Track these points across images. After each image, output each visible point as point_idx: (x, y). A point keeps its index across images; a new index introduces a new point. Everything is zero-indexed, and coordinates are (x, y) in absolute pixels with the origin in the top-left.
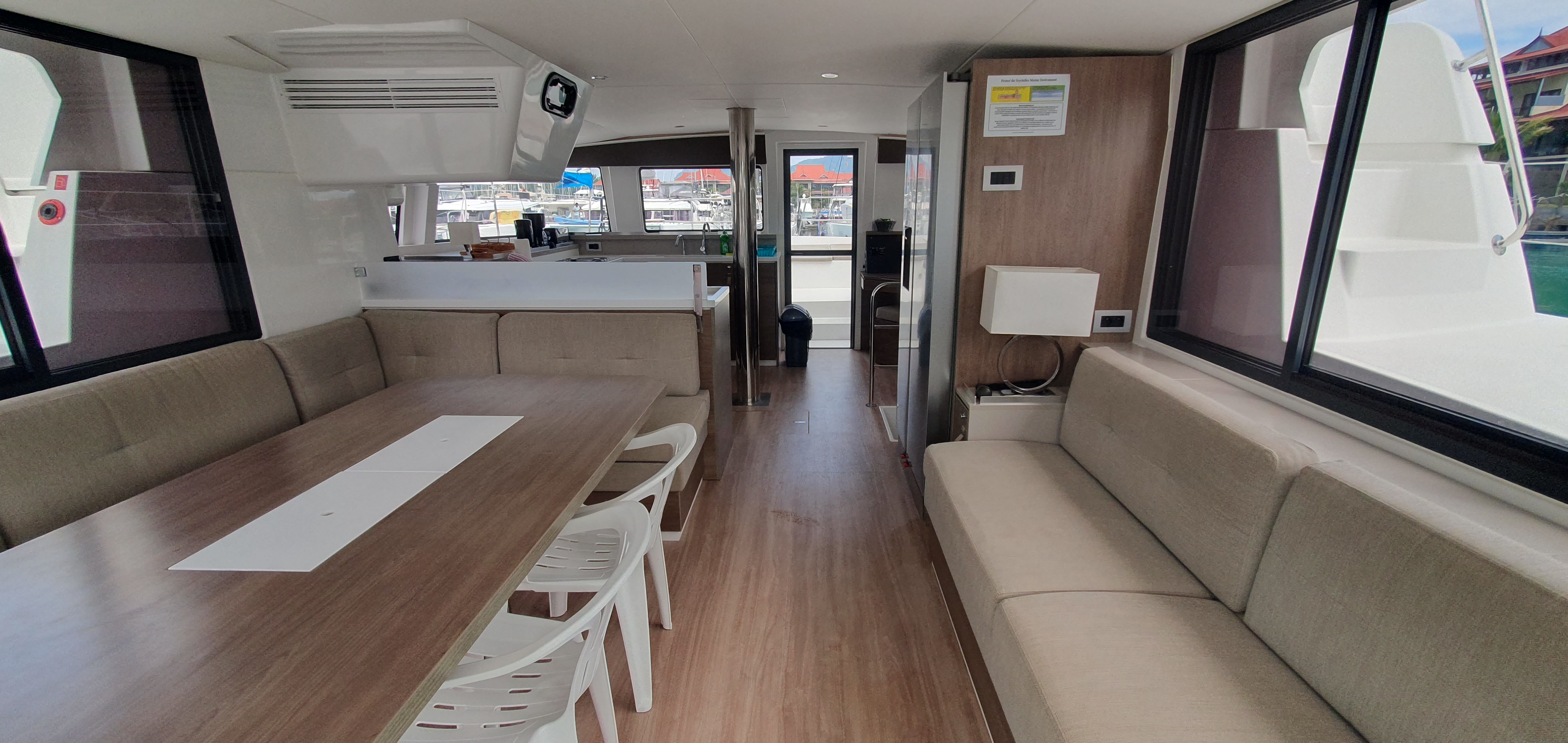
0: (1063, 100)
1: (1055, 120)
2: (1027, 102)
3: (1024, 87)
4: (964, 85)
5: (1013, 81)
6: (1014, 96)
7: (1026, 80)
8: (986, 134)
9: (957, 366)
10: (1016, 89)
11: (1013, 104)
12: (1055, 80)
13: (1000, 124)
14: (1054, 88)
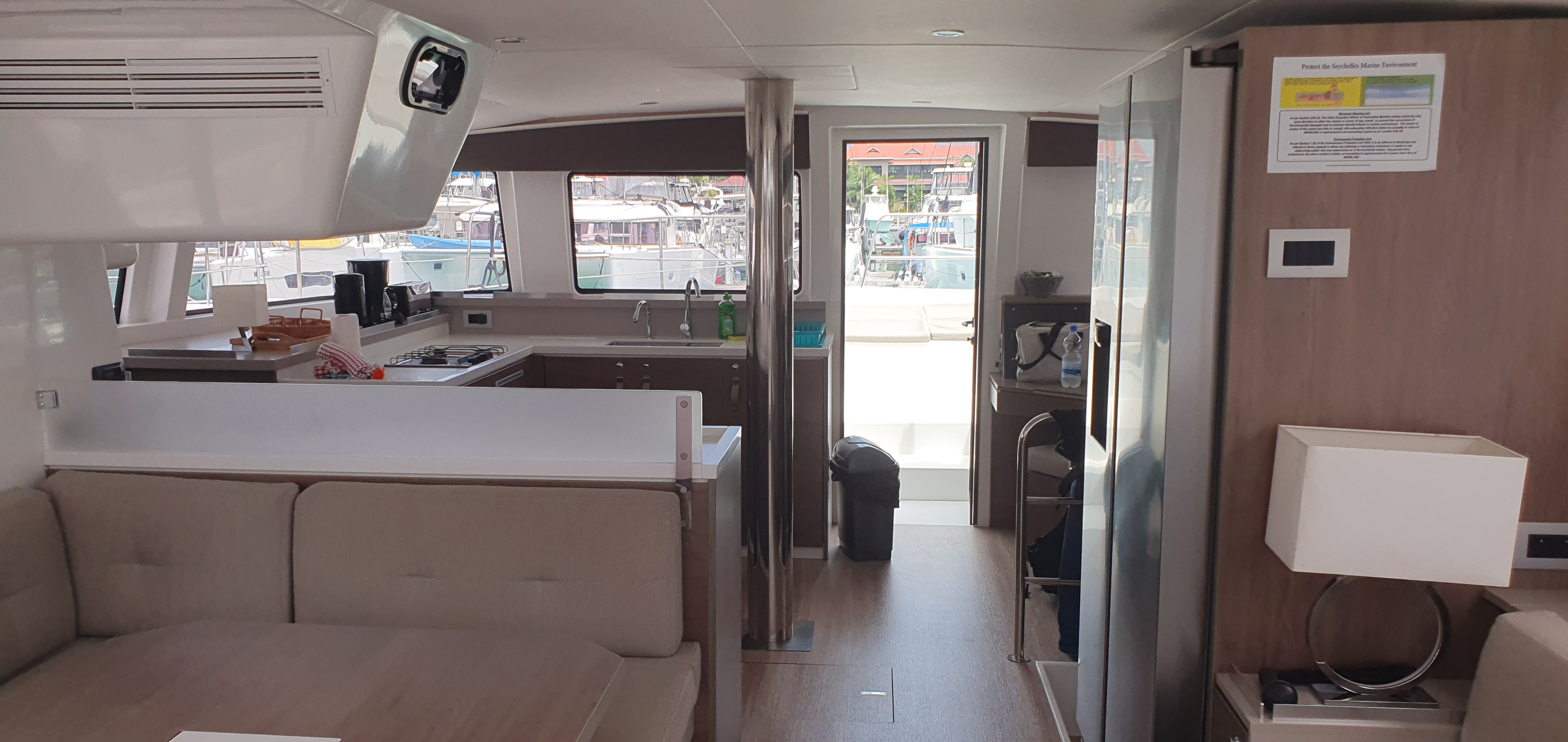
0: (1431, 103)
1: (1415, 142)
2: (1357, 108)
3: (1348, 79)
4: (1224, 73)
5: (1326, 67)
6: (1327, 95)
7: (1352, 66)
8: (1273, 167)
9: (1216, 629)
10: (1334, 81)
11: (1329, 111)
12: (1414, 65)
13: (1299, 149)
14: (1412, 81)
